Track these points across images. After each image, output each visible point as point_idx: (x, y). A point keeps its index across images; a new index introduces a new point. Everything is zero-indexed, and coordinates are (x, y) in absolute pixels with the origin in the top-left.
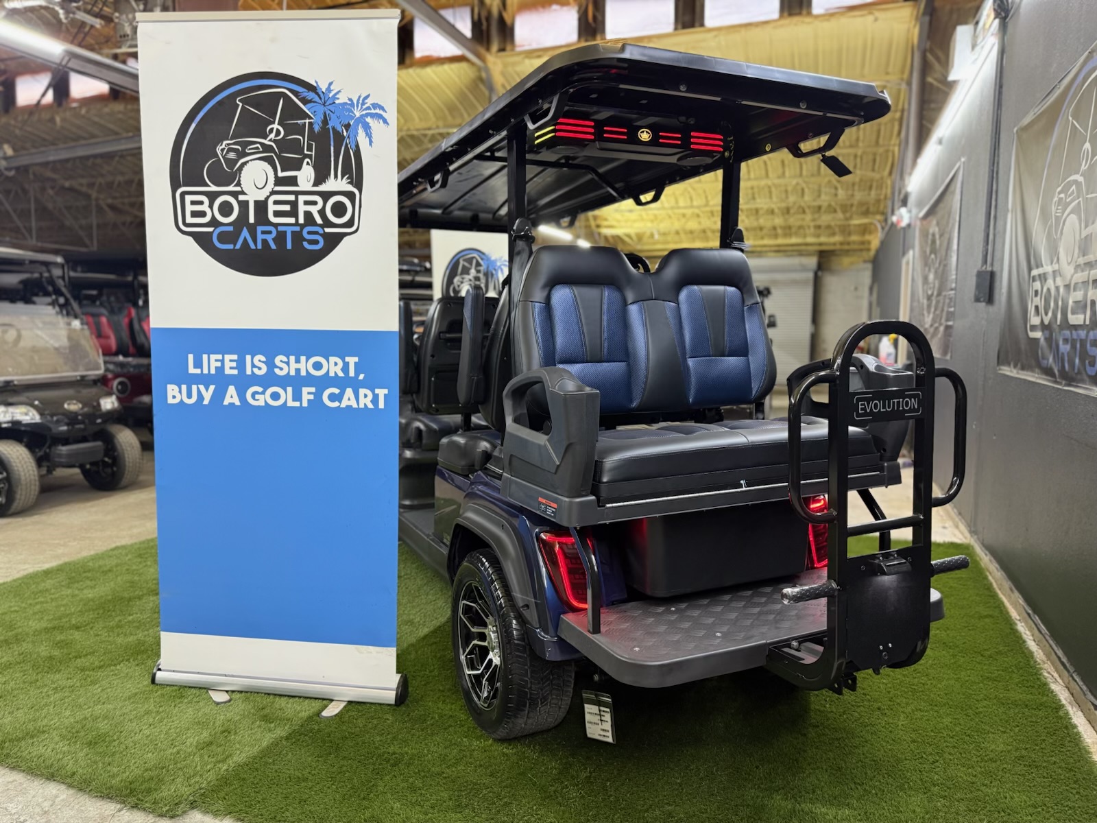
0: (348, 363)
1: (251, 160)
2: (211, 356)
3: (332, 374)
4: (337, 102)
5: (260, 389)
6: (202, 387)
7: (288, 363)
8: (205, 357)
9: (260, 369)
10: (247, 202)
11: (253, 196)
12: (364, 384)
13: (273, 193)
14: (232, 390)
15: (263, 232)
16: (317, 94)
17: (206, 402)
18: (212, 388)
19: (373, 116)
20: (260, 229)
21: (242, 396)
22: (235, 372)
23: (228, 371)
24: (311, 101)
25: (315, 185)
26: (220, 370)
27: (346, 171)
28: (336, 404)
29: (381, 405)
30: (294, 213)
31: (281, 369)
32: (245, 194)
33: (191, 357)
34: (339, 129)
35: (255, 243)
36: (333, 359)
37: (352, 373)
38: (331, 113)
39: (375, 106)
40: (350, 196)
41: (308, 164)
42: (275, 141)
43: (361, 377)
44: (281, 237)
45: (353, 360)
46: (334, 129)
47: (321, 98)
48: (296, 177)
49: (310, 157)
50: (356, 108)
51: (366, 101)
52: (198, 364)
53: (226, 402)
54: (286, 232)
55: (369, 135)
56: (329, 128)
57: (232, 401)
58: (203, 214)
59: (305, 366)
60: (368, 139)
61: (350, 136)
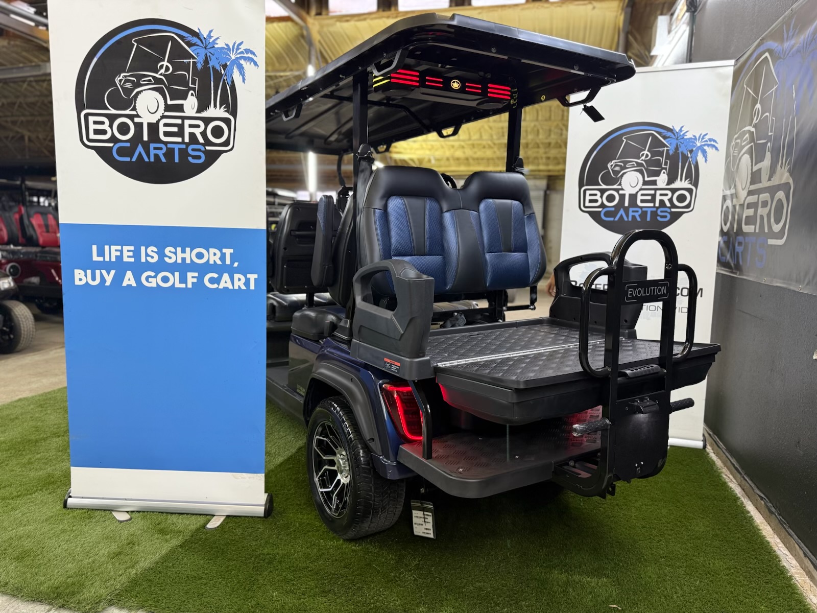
0: (225, 253)
1: (145, 90)
2: (112, 247)
3: (211, 262)
4: (216, 46)
5: (153, 274)
6: (104, 272)
7: (175, 253)
8: (107, 248)
9: (152, 257)
10: (141, 124)
11: (146, 119)
12: (238, 271)
13: (163, 117)
14: (129, 274)
15: (155, 149)
16: (200, 39)
17: (108, 284)
18: (113, 272)
19: (245, 59)
20: (152, 146)
21: (137, 278)
22: (132, 260)
23: (126, 259)
24: (194, 45)
25: (198, 112)
26: (120, 258)
27: (224, 101)
28: (215, 286)
29: (252, 287)
30: (181, 133)
31: (170, 258)
32: (140, 117)
33: (94, 248)
34: (218, 68)
35: (149, 158)
36: (212, 250)
37: (228, 262)
38: (211, 55)
39: (248, 51)
40: (227, 121)
41: (192, 94)
42: (164, 75)
43: (236, 264)
44: (170, 153)
45: (228, 252)
46: (213, 67)
47: (202, 43)
48: (182, 105)
49: (194, 89)
50: (231, 52)
51: (240, 47)
52: (101, 253)
53: (124, 284)
54: (174, 149)
55: (242, 73)
56: (209, 67)
57: (129, 283)
58: (104, 132)
59: (190, 255)
60: (241, 77)
61: (227, 74)
